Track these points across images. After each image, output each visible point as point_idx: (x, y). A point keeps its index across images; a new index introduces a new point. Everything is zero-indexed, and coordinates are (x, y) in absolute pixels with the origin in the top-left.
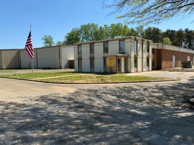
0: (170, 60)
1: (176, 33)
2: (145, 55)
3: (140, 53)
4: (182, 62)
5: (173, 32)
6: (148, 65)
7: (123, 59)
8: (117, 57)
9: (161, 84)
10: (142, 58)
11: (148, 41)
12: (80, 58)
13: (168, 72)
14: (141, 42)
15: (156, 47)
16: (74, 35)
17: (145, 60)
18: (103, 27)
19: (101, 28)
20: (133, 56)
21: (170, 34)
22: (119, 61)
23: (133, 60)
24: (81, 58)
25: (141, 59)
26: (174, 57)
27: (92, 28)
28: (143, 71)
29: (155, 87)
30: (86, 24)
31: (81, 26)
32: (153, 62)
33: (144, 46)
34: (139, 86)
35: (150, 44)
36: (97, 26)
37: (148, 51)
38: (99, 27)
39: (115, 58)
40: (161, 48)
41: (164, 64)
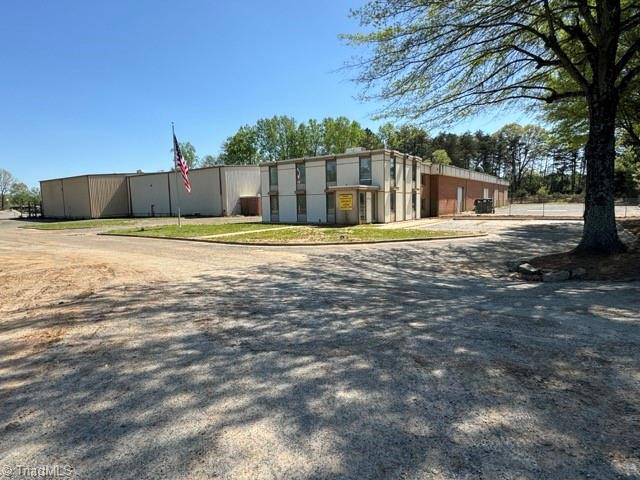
0: (452, 198)
1: (458, 142)
2: (409, 188)
3: (400, 184)
4: (476, 201)
5: (452, 137)
6: (414, 207)
7: (369, 195)
8: (358, 190)
9: (456, 243)
10: (405, 193)
11: (414, 159)
12: (275, 194)
13: (451, 221)
14: (402, 161)
15: (427, 172)
16: (242, 141)
17: (409, 197)
18: (307, 125)
19: (302, 126)
20: (387, 189)
21: (447, 143)
22: (362, 199)
23: (387, 196)
24: (277, 193)
25: (401, 195)
26: (460, 191)
27: (282, 126)
28: (404, 220)
29: (447, 248)
30: (270, 118)
31: (258, 123)
32: (422, 201)
33: (407, 169)
34: (418, 248)
35: (418, 164)
36: (292, 122)
37: (414, 179)
38: (297, 126)
39: (354, 193)
40: (437, 172)
41: (442, 205)
